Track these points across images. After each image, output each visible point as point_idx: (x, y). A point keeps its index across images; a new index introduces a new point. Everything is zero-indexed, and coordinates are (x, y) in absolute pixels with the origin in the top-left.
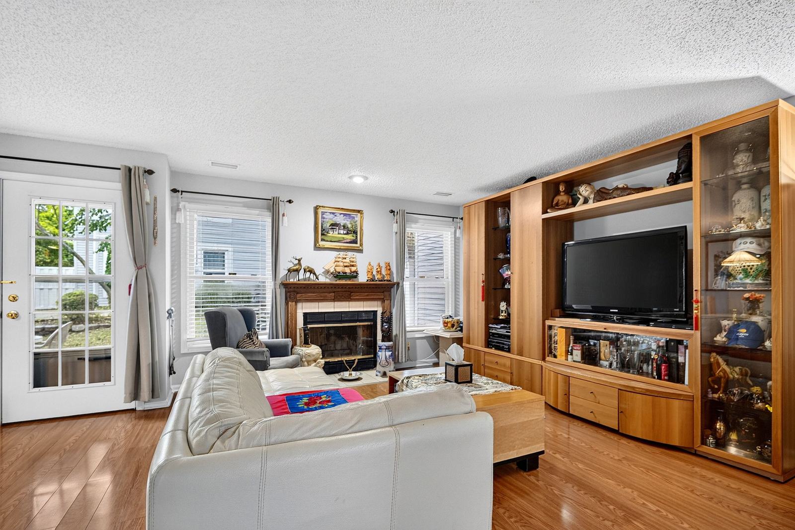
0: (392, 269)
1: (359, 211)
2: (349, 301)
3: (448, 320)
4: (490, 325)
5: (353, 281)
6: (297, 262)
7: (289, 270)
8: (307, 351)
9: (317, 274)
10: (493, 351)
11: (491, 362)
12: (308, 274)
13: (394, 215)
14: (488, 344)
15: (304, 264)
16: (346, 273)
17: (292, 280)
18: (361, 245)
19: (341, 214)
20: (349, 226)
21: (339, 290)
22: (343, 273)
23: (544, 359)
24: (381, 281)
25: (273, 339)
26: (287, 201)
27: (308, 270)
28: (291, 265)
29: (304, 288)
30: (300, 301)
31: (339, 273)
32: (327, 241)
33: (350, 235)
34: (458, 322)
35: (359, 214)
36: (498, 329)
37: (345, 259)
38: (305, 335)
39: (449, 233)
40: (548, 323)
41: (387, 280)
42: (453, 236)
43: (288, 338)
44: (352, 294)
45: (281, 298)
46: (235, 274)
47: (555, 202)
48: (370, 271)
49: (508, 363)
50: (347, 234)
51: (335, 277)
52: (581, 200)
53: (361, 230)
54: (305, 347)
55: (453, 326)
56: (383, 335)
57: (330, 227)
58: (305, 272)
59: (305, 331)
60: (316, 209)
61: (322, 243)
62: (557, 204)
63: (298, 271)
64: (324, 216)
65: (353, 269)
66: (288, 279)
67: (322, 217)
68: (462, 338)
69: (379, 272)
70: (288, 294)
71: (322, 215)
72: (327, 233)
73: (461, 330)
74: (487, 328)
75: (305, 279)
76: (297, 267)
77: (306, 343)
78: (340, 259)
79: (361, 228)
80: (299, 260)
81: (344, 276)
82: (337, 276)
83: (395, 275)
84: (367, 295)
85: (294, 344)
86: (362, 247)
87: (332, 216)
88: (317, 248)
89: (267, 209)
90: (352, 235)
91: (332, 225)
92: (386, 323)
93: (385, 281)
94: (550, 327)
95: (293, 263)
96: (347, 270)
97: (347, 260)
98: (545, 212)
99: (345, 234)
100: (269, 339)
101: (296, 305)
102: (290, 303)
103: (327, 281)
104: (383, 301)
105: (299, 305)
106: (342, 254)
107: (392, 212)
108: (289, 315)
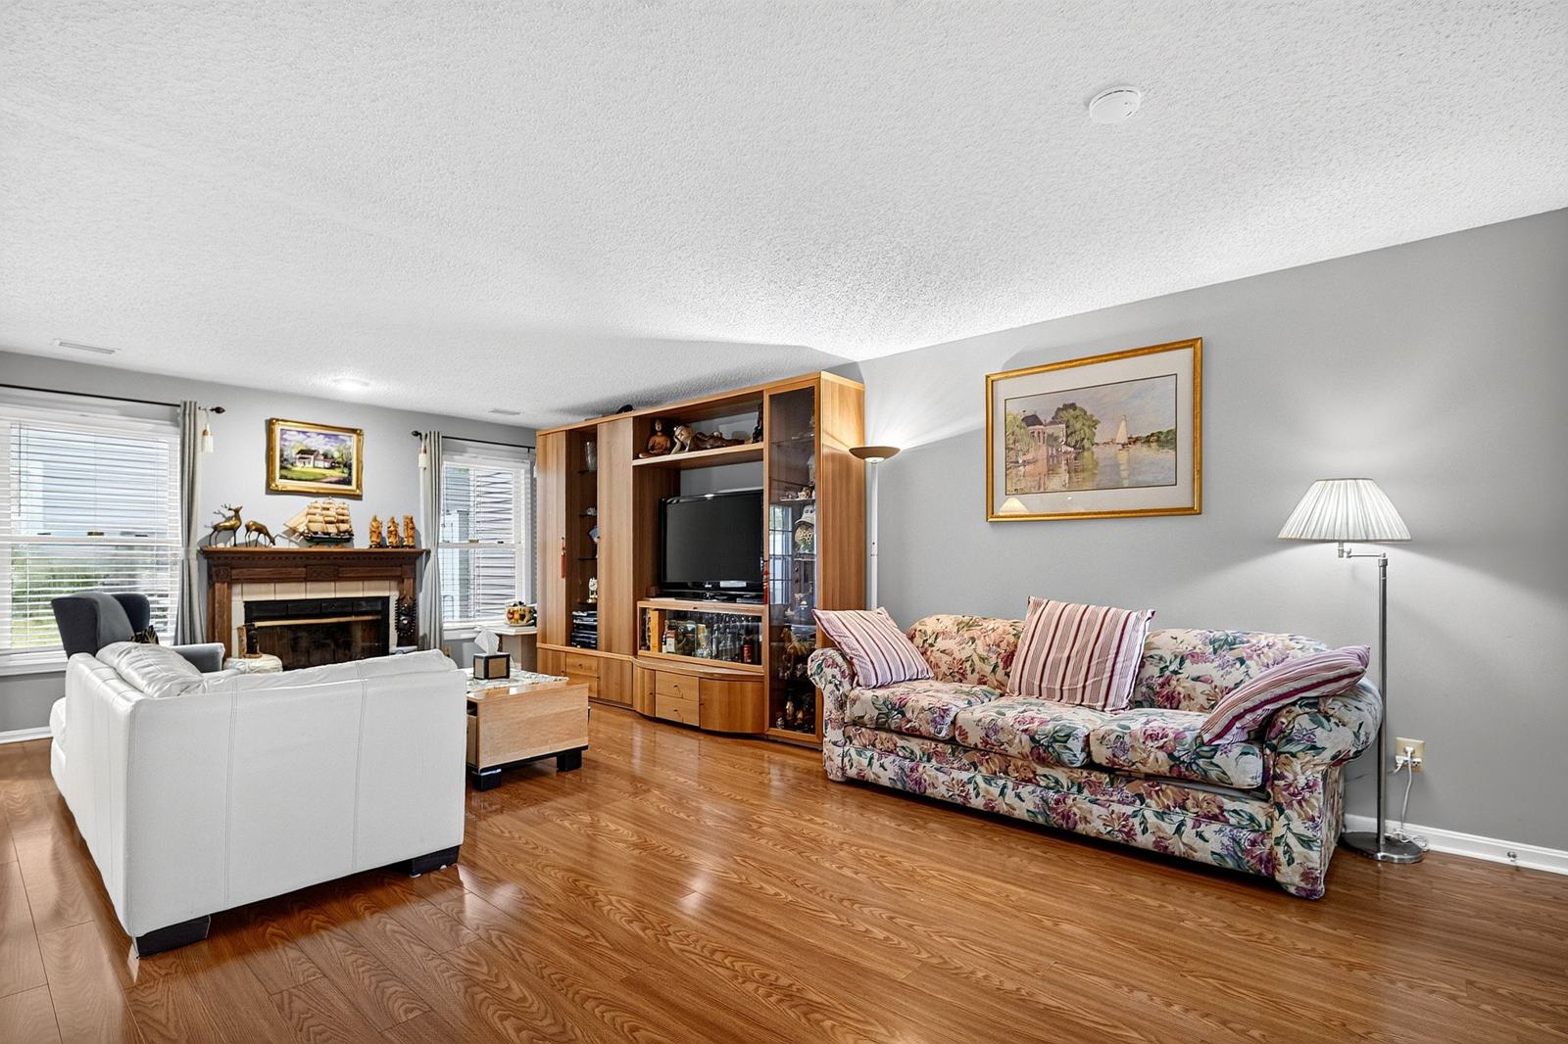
0: (417, 528)
1: (354, 431)
2: (335, 581)
3: (516, 608)
4: (574, 613)
5: (343, 547)
6: (232, 513)
7: (216, 528)
8: (253, 664)
9: (273, 535)
10: (578, 650)
11: (574, 666)
12: (254, 535)
13: (421, 438)
14: (571, 640)
15: (246, 518)
16: (329, 534)
17: (221, 546)
18: (359, 486)
19: (319, 434)
20: (336, 455)
21: (314, 562)
22: (325, 534)
23: (635, 654)
24: (397, 547)
25: (184, 644)
26: (212, 410)
27: (254, 528)
28: (219, 520)
29: (246, 558)
30: (238, 581)
31: (316, 533)
32: (292, 479)
33: (338, 470)
34: (530, 612)
35: (355, 435)
36: (582, 617)
37: (328, 509)
38: (250, 638)
39: (523, 471)
40: (641, 604)
41: (408, 546)
42: (529, 476)
43: (213, 642)
44: (341, 569)
45: (200, 576)
46: (102, 534)
47: (650, 445)
48: (376, 531)
49: (594, 664)
50: (332, 467)
51: (308, 541)
52: (678, 445)
53: (359, 461)
54: (250, 658)
55: (522, 617)
56: (399, 635)
57: (298, 456)
58: (248, 531)
59: (248, 631)
60: (270, 424)
61: (281, 484)
62: (653, 448)
63: (233, 529)
64: (284, 436)
65: (344, 527)
66: (213, 541)
67: (282, 439)
68: (536, 635)
69: (394, 533)
70: (214, 569)
71: (282, 434)
72: (292, 464)
73: (535, 624)
74: (570, 617)
75: (247, 544)
76: (232, 522)
77: (251, 650)
78: (319, 511)
79: (358, 459)
80: (237, 511)
81: (327, 539)
82: (312, 538)
83: (423, 538)
84: (370, 571)
85: (228, 654)
86: (362, 491)
87: (302, 436)
88: (271, 490)
89: (171, 421)
90: (340, 470)
91: (302, 452)
92: (404, 615)
93: (403, 547)
94: (644, 611)
95: (224, 516)
96: (332, 529)
97: (332, 512)
98: (636, 457)
99: (325, 468)
100: (176, 644)
101: (230, 588)
102: (217, 585)
103: (291, 547)
104: (400, 580)
105: (237, 589)
106: (321, 501)
107: (417, 434)
108: (217, 605)
